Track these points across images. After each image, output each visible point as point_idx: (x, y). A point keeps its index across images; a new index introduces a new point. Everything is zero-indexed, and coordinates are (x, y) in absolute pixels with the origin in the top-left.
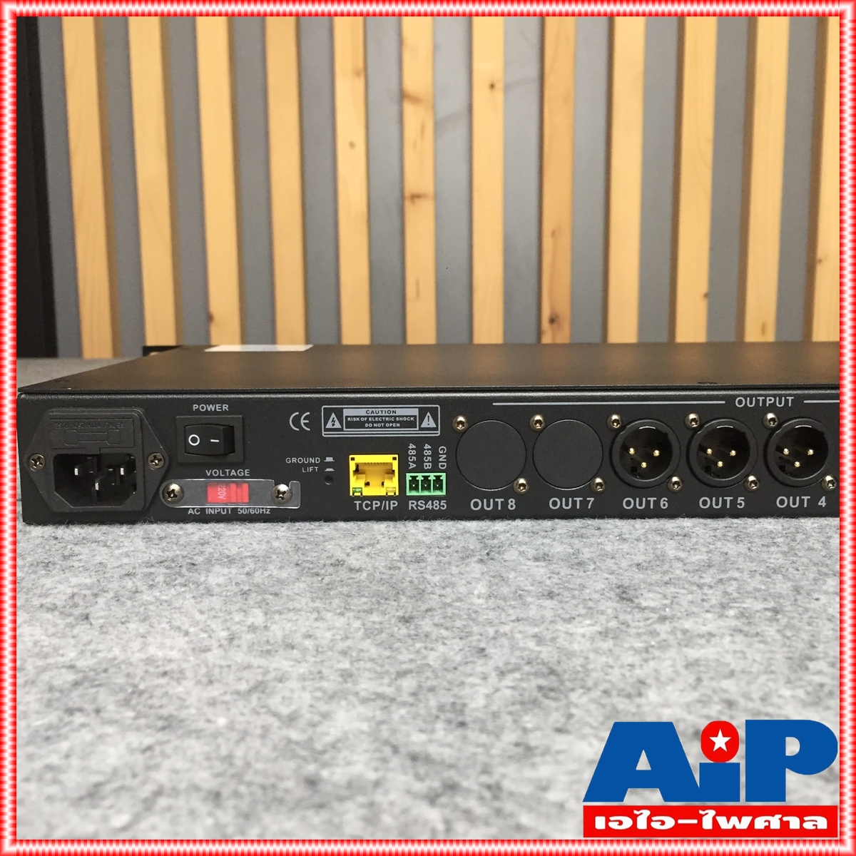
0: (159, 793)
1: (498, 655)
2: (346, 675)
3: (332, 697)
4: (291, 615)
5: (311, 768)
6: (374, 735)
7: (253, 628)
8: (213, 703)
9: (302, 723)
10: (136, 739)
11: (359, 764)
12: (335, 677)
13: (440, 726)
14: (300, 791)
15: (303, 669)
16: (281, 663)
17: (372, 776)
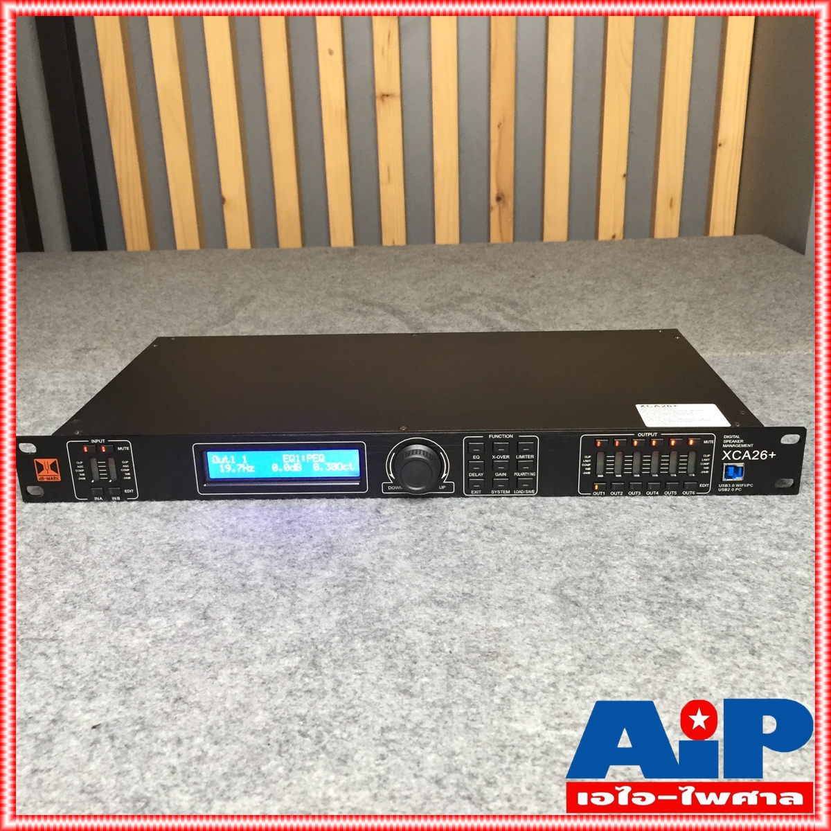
0: (200, 588)
1: (317, 539)
2: (261, 548)
3: (256, 556)
4: (247, 520)
5: (244, 581)
6: (265, 571)
7: (232, 526)
8: (216, 559)
9: (244, 566)
10: (193, 572)
11: (258, 579)
12: (257, 549)
13: (286, 567)
14: (240, 587)
15: (247, 545)
16: (239, 543)
17: (261, 583)
